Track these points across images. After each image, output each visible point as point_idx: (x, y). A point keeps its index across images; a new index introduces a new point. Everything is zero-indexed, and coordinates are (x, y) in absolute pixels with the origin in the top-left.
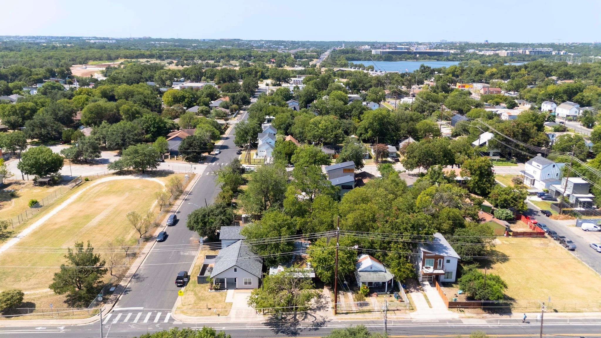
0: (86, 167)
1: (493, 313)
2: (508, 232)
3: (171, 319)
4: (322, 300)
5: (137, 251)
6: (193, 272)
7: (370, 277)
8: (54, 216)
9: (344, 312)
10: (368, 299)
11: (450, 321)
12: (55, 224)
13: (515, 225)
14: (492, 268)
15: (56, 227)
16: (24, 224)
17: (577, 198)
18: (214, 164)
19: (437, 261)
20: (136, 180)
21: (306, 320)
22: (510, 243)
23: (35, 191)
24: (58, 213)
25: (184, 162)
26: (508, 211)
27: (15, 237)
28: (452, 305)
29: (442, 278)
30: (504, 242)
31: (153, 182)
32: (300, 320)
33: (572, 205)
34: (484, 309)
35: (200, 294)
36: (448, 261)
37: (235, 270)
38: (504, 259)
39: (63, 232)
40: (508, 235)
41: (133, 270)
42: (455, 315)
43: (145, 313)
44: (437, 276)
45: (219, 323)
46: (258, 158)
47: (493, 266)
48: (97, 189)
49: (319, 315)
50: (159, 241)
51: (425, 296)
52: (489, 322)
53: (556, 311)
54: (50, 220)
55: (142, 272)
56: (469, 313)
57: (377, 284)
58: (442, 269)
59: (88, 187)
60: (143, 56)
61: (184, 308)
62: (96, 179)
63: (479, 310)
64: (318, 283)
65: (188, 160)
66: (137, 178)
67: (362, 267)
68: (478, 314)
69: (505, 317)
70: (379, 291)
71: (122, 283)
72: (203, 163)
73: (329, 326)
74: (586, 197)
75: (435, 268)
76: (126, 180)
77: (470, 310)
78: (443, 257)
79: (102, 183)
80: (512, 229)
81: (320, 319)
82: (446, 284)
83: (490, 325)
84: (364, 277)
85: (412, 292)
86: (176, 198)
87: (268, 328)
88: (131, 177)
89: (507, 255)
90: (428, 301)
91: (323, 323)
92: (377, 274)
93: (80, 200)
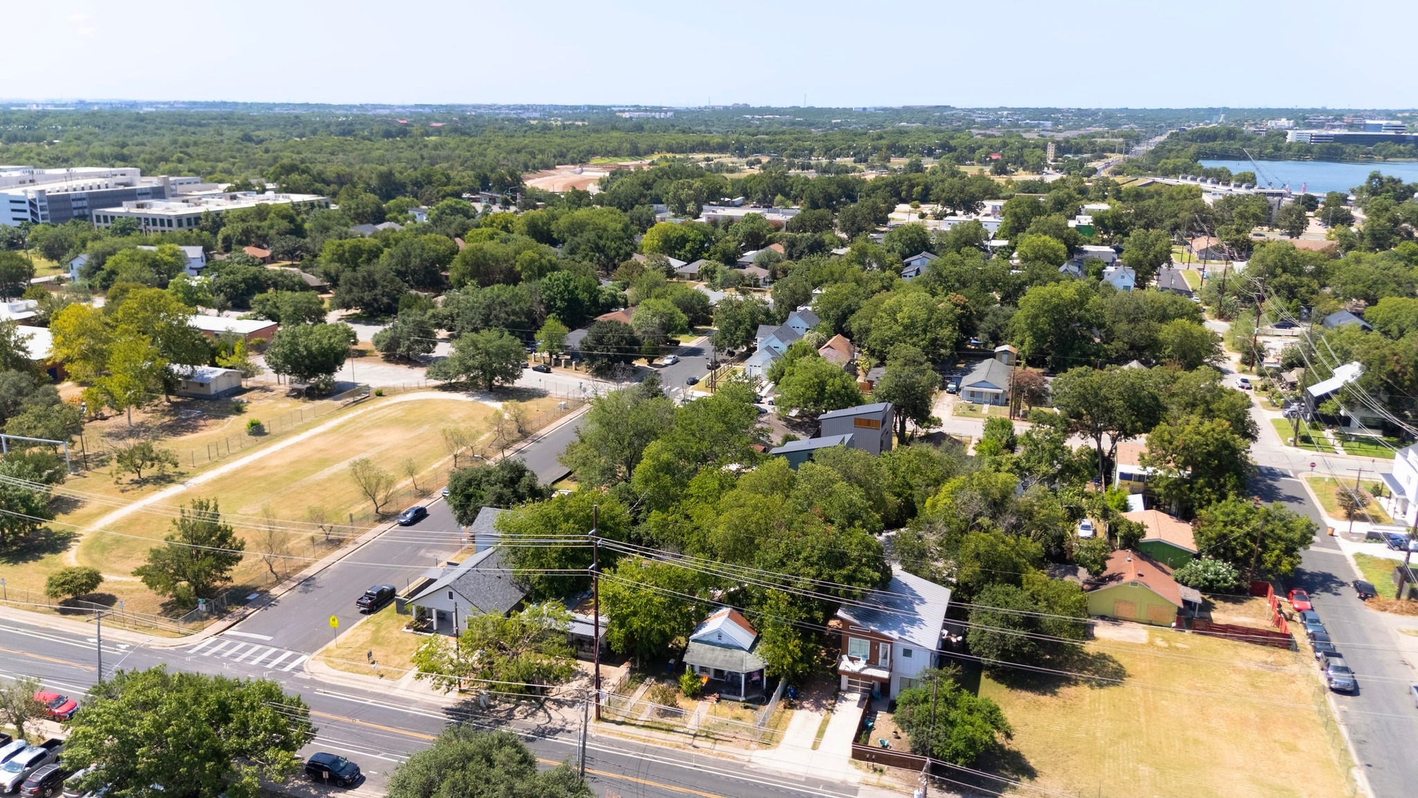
0: (402, 369)
2: (1192, 620)
3: (299, 669)
5: (349, 536)
6: (406, 587)
7: (709, 655)
8: (270, 456)
9: (619, 719)
12: (263, 468)
13: (1237, 606)
14: (1055, 694)
15: (260, 473)
19: (878, 647)
20: (465, 403)
22: (1170, 647)
23: (281, 406)
24: (283, 450)
27: (183, 483)
28: (866, 754)
30: (1159, 642)
32: (518, 716)
35: (383, 633)
36: (907, 653)
37: (451, 596)
38: (1112, 679)
39: (263, 485)
40: (1184, 626)
41: (311, 570)
42: (853, 773)
43: (268, 646)
45: (370, 690)
47: (1063, 690)
48: (386, 411)
49: (562, 715)
50: (402, 524)
54: (261, 460)
58: (892, 669)
59: (370, 408)
60: (704, 147)
61: (337, 652)
62: (399, 393)
65: (598, 372)
66: (471, 399)
67: (703, 633)
70: (728, 693)
71: (275, 591)
73: (563, 739)
75: (872, 662)
76: (447, 401)
77: (900, 772)
79: (400, 403)
81: (557, 722)
84: (698, 654)
85: (802, 707)
87: (445, 718)
88: (460, 396)
89: (1129, 670)
90: (821, 733)
91: (554, 732)
92: (729, 653)
93: (337, 429)
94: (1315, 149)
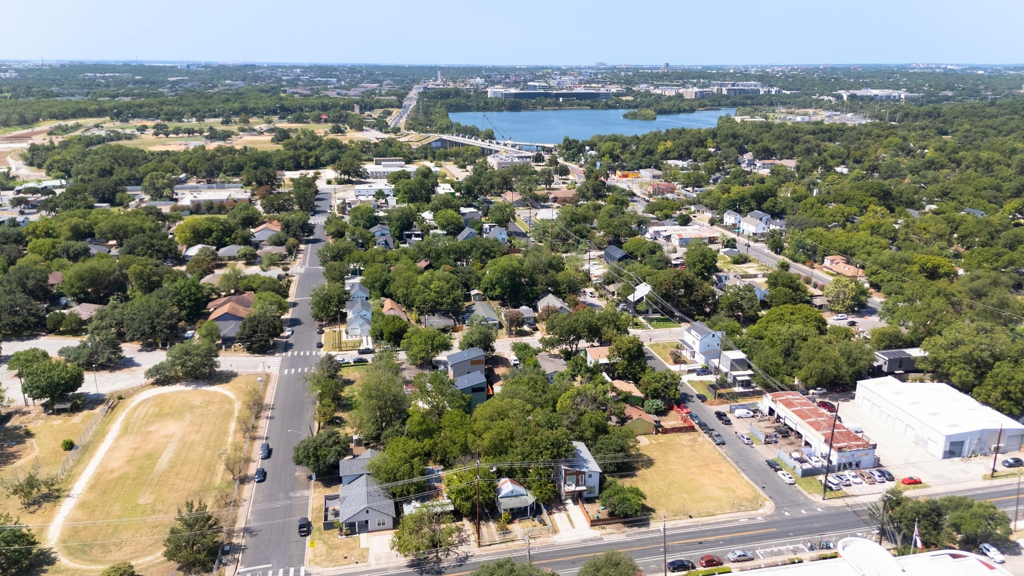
1: (632, 526)
2: (659, 429)
3: (307, 574)
4: (463, 533)
5: (236, 498)
6: (314, 517)
7: (511, 502)
8: (105, 460)
9: (488, 543)
10: (510, 527)
11: (592, 540)
12: (112, 471)
13: (666, 418)
14: (635, 475)
15: (116, 475)
16: (71, 476)
17: (735, 377)
18: (289, 353)
19: (579, 476)
20: (190, 392)
21: (449, 557)
22: (658, 443)
23: (54, 423)
24: (108, 455)
25: (246, 354)
26: (659, 402)
27: (68, 496)
28: (595, 523)
29: (585, 495)
30: (654, 442)
31: (216, 393)
32: (443, 557)
33: (730, 386)
34: (625, 523)
35: (330, 542)
36: (590, 476)
37: (367, 512)
38: (649, 463)
39: (129, 482)
40: (657, 432)
41: (241, 524)
42: (596, 532)
43: (275, 569)
44: (580, 492)
46: (350, 339)
47: (638, 473)
48: (142, 411)
49: (462, 550)
50: (258, 482)
51: (568, 516)
52: (628, 536)
53: (691, 517)
55: (252, 525)
56: (610, 529)
57: (520, 509)
58: (585, 485)
59: (127, 410)
60: (84, 113)
61: (318, 559)
62: (133, 394)
63: (620, 525)
64: (457, 515)
65: (251, 350)
66: (190, 388)
67: (503, 493)
68: (618, 529)
69: (643, 529)
70: (522, 517)
71: (235, 541)
72: (273, 354)
73: (473, 560)
74: (743, 374)
75: (577, 485)
76: (175, 393)
77: (611, 526)
78: (584, 473)
79: (144, 401)
80: (662, 424)
81: (462, 555)
82: (590, 500)
83: (628, 539)
84: (505, 504)
85: (554, 513)
86: (257, 418)
87: (411, 570)
88: (178, 388)
89: (653, 458)
90: (571, 521)
91: (466, 558)
92: (519, 498)
93: (125, 431)
94: (507, 103)
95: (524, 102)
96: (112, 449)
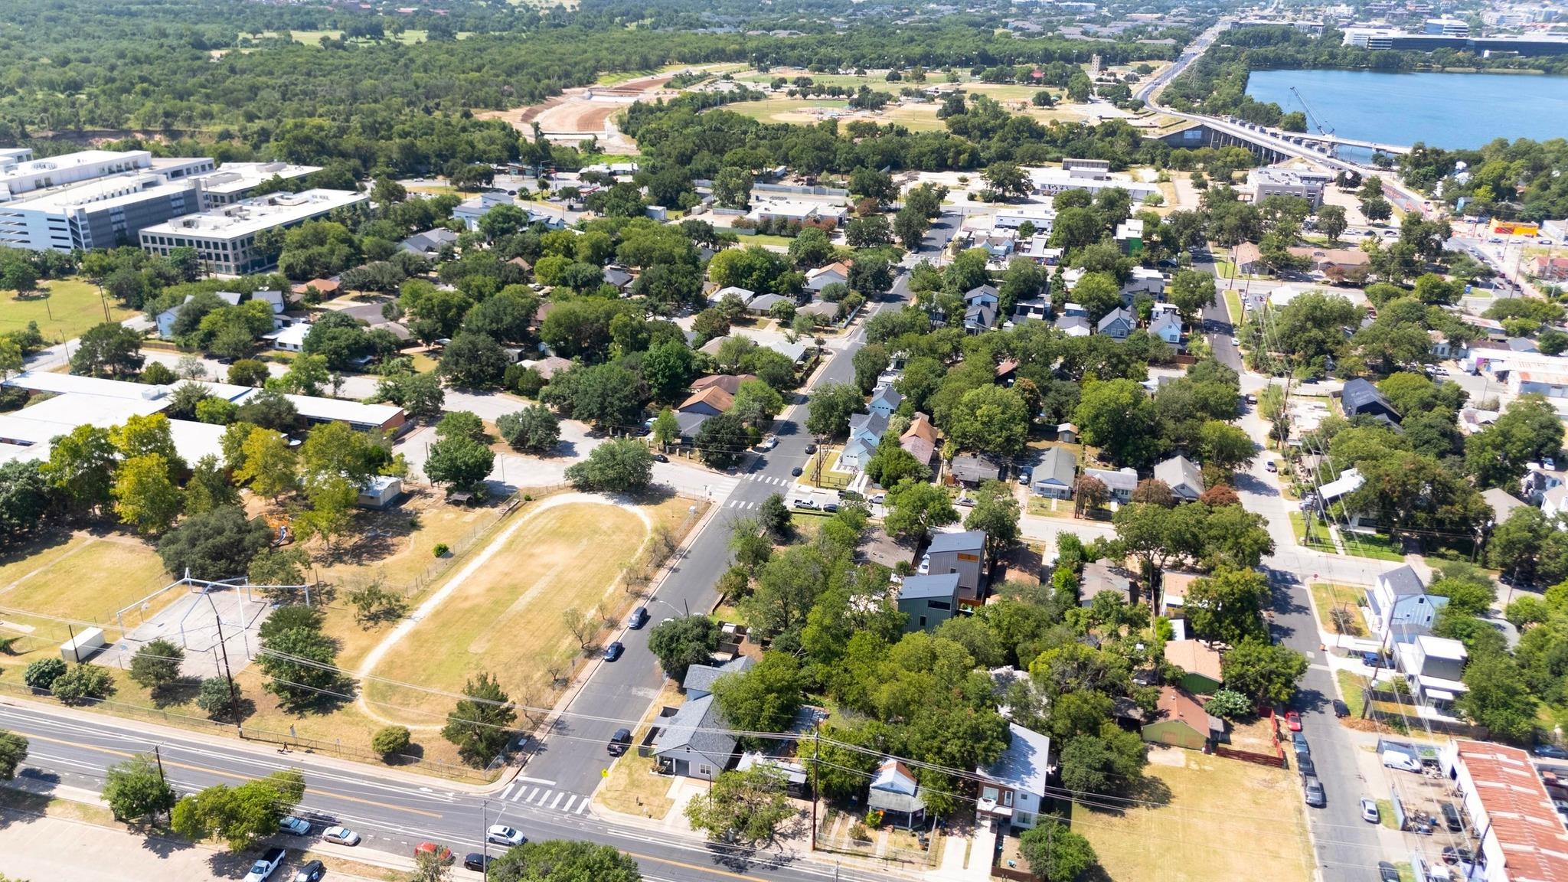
0: (534, 461)
3: (587, 811)
5: (570, 674)
6: (638, 732)
7: (886, 799)
8: (468, 581)
9: (827, 848)
12: (466, 598)
15: (467, 604)
16: (423, 594)
18: (755, 476)
19: (1004, 793)
20: (608, 507)
23: (447, 516)
24: (474, 576)
25: (700, 465)
26: (1242, 699)
27: (409, 617)
28: (998, 873)
29: (1012, 823)
31: (634, 516)
32: (759, 848)
33: (1410, 701)
35: (636, 776)
36: (1024, 798)
37: (690, 749)
38: (1162, 799)
39: (475, 618)
40: (1211, 751)
43: (556, 791)
44: (1005, 817)
45: (646, 829)
48: (542, 522)
49: (789, 846)
50: (608, 661)
54: (460, 588)
55: (567, 719)
57: (896, 812)
58: (1013, 808)
59: (527, 517)
60: (720, 55)
61: (609, 795)
62: (543, 496)
65: (710, 461)
70: (897, 825)
71: (538, 735)
72: (733, 472)
73: (795, 866)
75: (1000, 803)
76: (589, 505)
78: (1016, 791)
79: (549, 509)
80: (1230, 738)
81: (787, 853)
82: (1015, 833)
84: (878, 799)
85: (952, 834)
86: (659, 566)
88: (598, 499)
89: (1173, 792)
90: (968, 855)
91: (789, 860)
92: (898, 797)
93: (509, 547)
94: (1372, 58)
95: (1407, 56)
96: (484, 567)
